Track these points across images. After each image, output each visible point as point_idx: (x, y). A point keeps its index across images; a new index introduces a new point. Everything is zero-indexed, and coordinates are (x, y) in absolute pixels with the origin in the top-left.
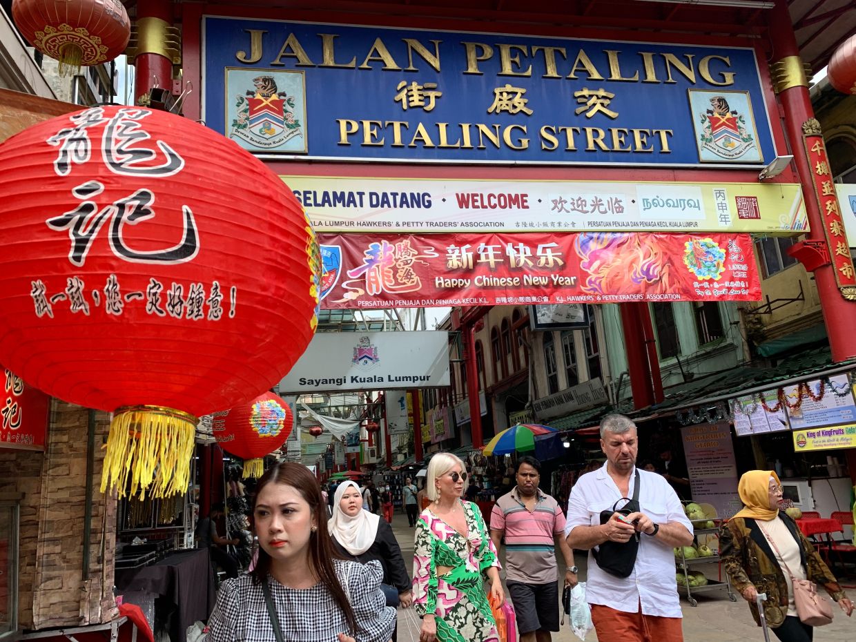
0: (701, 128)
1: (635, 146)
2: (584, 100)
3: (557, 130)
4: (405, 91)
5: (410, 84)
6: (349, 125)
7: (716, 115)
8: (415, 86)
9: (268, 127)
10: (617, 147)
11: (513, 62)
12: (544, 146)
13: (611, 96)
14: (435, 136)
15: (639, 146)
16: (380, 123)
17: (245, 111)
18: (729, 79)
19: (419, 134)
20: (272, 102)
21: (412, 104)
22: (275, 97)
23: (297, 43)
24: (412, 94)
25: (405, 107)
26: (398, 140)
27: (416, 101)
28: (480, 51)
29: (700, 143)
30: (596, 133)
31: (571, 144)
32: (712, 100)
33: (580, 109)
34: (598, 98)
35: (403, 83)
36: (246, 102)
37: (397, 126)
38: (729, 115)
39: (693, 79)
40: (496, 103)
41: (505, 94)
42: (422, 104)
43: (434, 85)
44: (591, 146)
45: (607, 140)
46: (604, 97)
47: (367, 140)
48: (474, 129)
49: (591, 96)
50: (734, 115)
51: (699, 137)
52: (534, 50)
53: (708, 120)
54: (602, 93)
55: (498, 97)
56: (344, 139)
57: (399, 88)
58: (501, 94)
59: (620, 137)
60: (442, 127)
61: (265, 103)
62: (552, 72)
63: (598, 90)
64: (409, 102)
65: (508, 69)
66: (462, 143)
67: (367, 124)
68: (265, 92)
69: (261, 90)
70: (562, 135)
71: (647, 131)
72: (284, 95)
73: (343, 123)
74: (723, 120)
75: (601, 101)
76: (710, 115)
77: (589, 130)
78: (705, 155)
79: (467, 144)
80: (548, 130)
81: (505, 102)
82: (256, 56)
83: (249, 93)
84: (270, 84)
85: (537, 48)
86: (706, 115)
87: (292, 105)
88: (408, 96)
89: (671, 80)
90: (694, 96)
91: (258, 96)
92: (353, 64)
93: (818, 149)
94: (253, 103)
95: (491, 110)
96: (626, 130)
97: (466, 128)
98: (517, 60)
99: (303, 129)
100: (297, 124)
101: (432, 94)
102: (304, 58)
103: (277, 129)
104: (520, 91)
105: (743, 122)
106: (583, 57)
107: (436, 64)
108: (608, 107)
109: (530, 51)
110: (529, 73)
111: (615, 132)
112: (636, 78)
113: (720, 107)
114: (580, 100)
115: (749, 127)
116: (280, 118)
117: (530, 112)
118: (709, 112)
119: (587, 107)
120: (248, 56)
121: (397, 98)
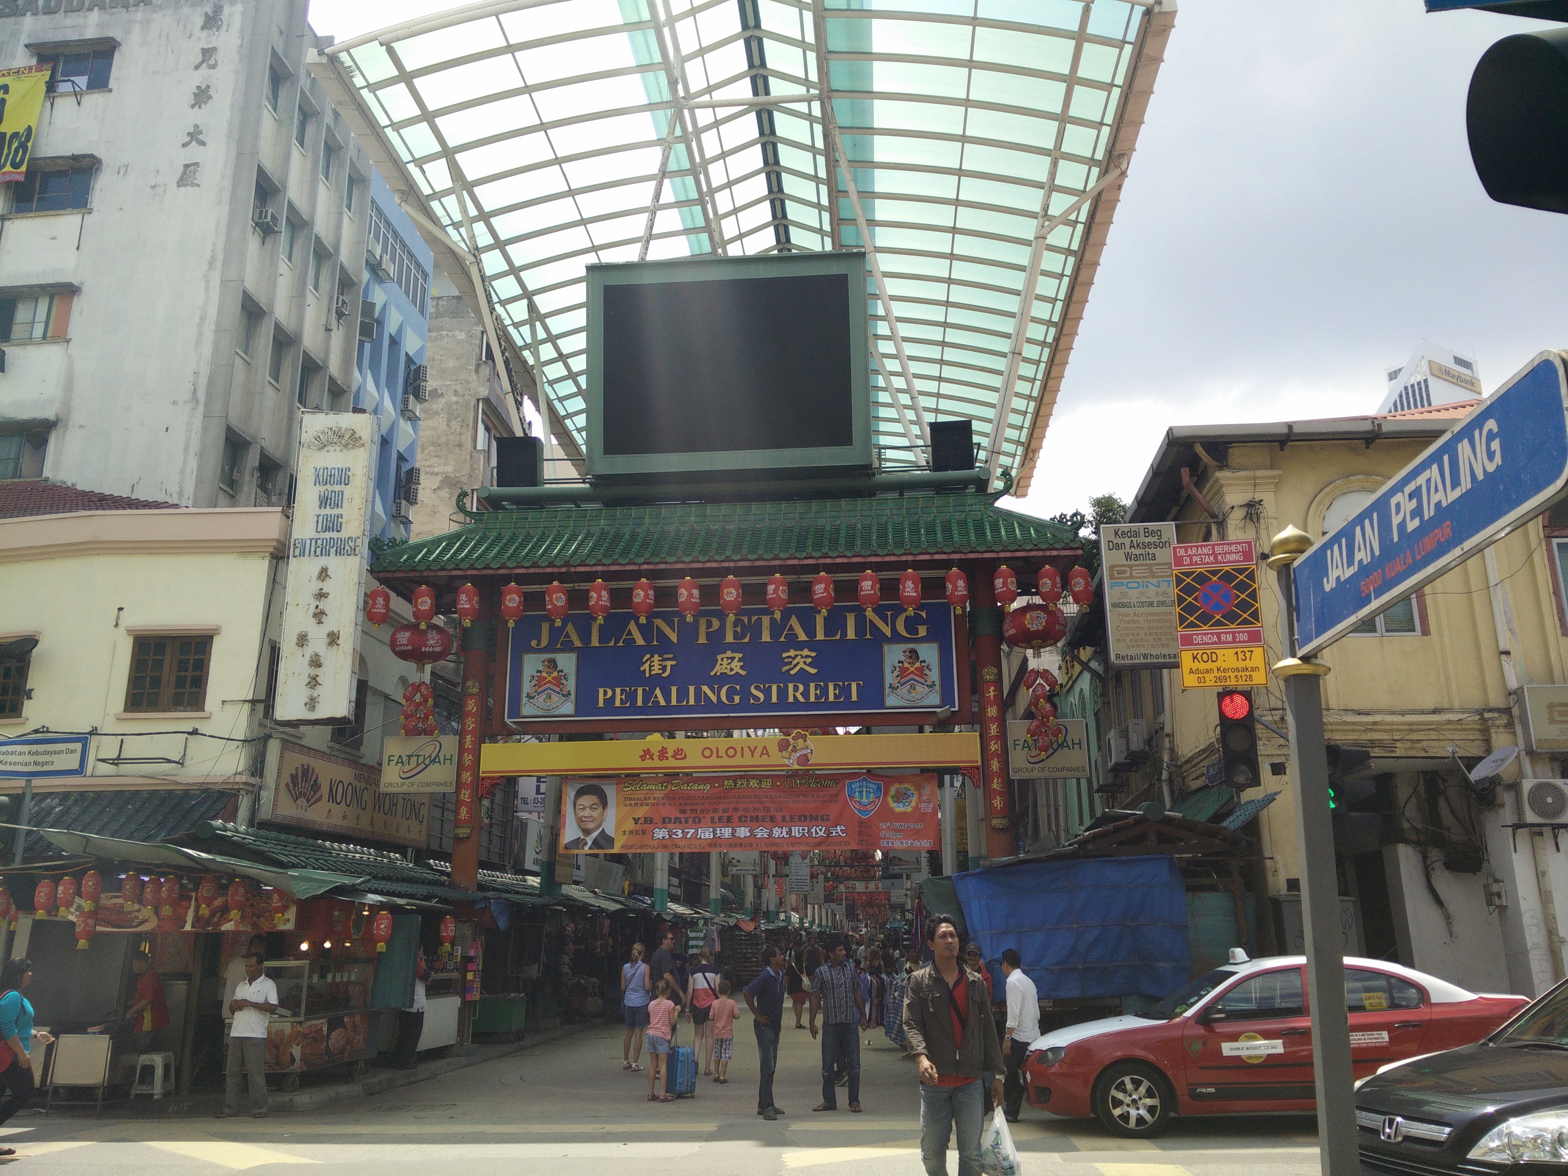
0: (889, 678)
1: (827, 698)
2: (790, 660)
3: (764, 686)
4: (649, 662)
5: (652, 656)
6: (605, 693)
7: (906, 665)
8: (656, 657)
9: (549, 697)
10: (812, 699)
11: (735, 632)
12: (752, 701)
13: (814, 654)
14: (667, 698)
15: (831, 698)
16: (628, 689)
17: (535, 686)
18: (922, 631)
19: (656, 697)
20: (554, 678)
21: (653, 673)
22: (555, 674)
23: (573, 630)
24: (653, 665)
25: (647, 675)
26: (640, 703)
27: (656, 670)
28: (709, 624)
29: (887, 690)
30: (796, 689)
31: (774, 699)
32: (904, 652)
33: (785, 669)
34: (802, 657)
35: (648, 656)
36: (536, 678)
37: (640, 691)
38: (918, 665)
39: (889, 634)
40: (718, 667)
41: (725, 660)
42: (661, 672)
43: (671, 656)
44: (791, 699)
45: (805, 694)
46: (807, 656)
47: (618, 703)
48: (698, 692)
49: (796, 656)
50: (923, 664)
51: (887, 685)
52: (754, 618)
53: (898, 669)
54: (806, 652)
55: (719, 662)
56: (601, 704)
57: (644, 660)
58: (722, 659)
59: (816, 690)
60: (674, 690)
61: (549, 679)
62: (766, 637)
63: (802, 650)
64: (650, 671)
65: (730, 638)
66: (688, 702)
67: (618, 690)
68: (549, 670)
69: (547, 670)
70: (767, 693)
71: (841, 683)
72: (562, 671)
73: (601, 691)
74: (912, 669)
75: (804, 660)
76: (901, 665)
77: (791, 686)
78: (891, 700)
79: (692, 702)
80: (757, 688)
81: (725, 666)
82: (544, 643)
83: (538, 671)
84: (552, 664)
85: (756, 617)
86: (897, 665)
87: (566, 679)
88: (650, 666)
89: (868, 636)
90: (886, 648)
91: (544, 674)
92: (612, 644)
93: (992, 694)
94: (541, 679)
95: (712, 674)
96: (822, 684)
97: (692, 689)
98: (738, 629)
99: (573, 697)
100: (569, 693)
101: (669, 664)
102: (578, 643)
103: (555, 697)
104: (739, 655)
105: (930, 670)
106: (794, 622)
107: (674, 637)
108: (810, 665)
109: (750, 620)
110: (747, 640)
111: (812, 686)
112: (838, 637)
113: (911, 657)
114: (786, 660)
115: (934, 675)
116: (558, 689)
117: (743, 673)
118: (899, 662)
119: (792, 666)
120: (539, 644)
121: (642, 669)
